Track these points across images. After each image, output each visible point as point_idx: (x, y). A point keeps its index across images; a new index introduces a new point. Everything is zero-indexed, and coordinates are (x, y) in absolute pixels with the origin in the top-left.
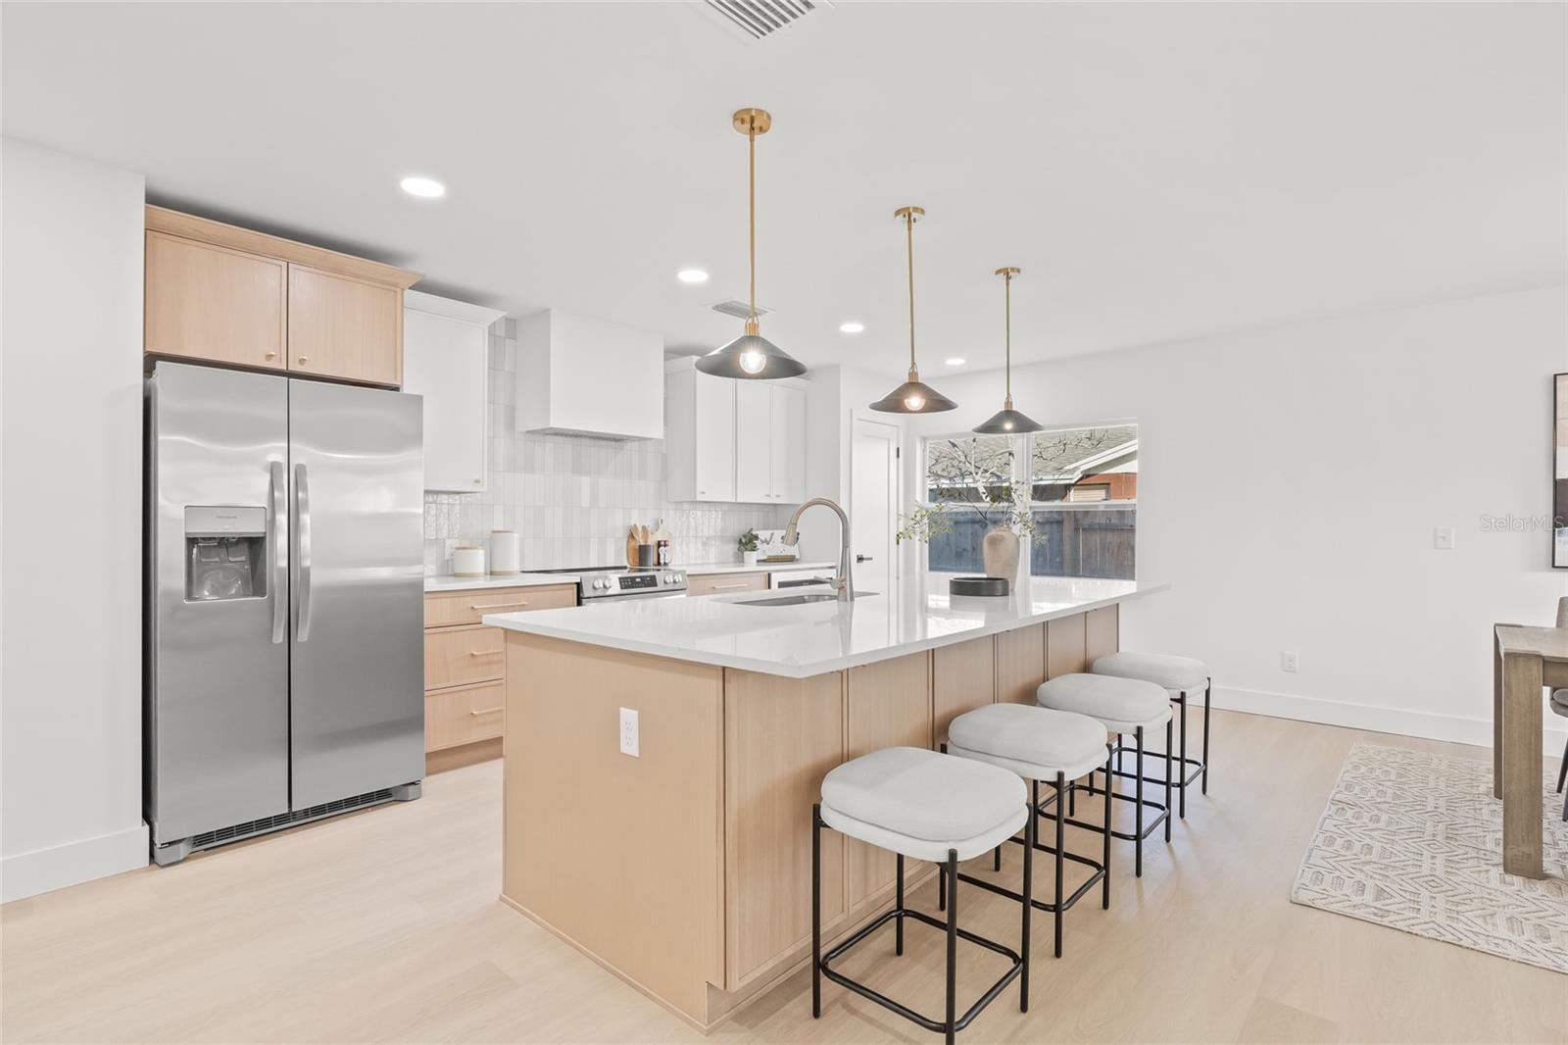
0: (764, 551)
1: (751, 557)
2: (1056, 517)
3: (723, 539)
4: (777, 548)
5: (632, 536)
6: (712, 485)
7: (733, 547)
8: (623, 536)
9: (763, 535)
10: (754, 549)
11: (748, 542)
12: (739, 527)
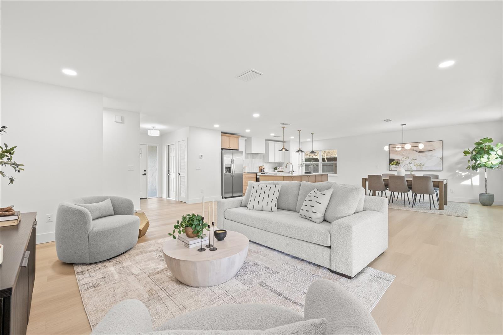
0: (278, 170)
1: (276, 171)
2: (332, 164)
3: (272, 168)
4: (280, 170)
5: (260, 168)
6: (271, 160)
7: (273, 169)
8: (258, 167)
9: (278, 167)
10: (277, 170)
11: (276, 169)
12: (274, 166)
